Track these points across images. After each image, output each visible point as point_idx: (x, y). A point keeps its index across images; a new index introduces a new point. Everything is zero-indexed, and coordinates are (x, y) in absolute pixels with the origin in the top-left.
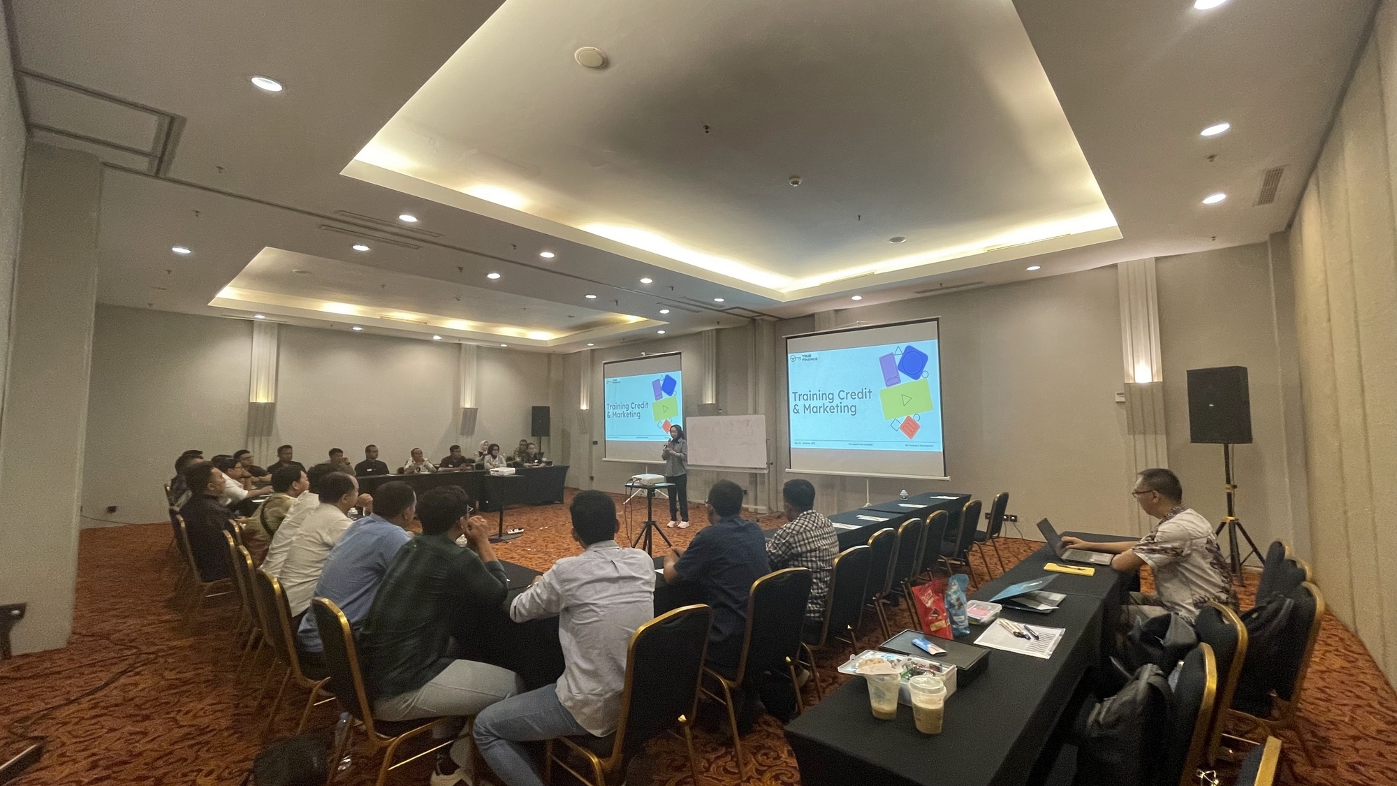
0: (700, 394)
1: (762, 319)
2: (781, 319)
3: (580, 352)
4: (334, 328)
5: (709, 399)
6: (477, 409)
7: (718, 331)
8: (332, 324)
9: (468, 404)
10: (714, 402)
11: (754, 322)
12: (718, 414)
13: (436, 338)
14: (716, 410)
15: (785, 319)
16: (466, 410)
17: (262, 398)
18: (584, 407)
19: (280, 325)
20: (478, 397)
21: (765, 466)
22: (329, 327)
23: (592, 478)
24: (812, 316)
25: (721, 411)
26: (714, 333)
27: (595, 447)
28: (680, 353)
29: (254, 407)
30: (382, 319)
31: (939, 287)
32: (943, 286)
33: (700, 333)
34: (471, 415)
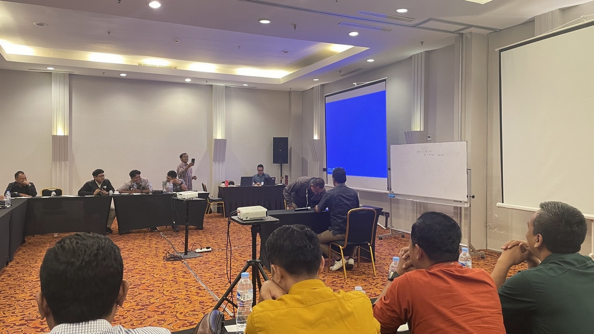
0: (409, 121)
1: (471, 33)
2: (495, 31)
3: (313, 88)
4: (105, 75)
5: (418, 126)
6: (226, 140)
7: (428, 53)
8: (104, 71)
9: (219, 135)
10: (422, 129)
11: (462, 37)
12: (427, 142)
13: (188, 80)
14: (425, 137)
15: (500, 30)
16: (216, 140)
17: (60, 131)
18: (316, 137)
19: (71, 75)
20: (227, 130)
21: (466, 199)
22: (101, 74)
24: (532, 21)
25: (429, 139)
26: (424, 56)
28: (385, 80)
29: (56, 138)
30: (140, 65)
33: (411, 57)
34: (220, 145)
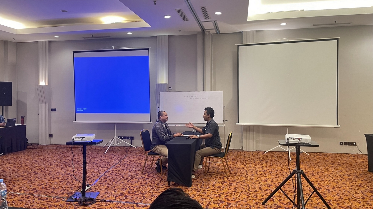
3: (38, 42)
5: (163, 79)
7: (169, 37)
10: (167, 82)
18: (43, 83)
21: (222, 122)
23: (51, 136)
24: (241, 33)
25: (170, 89)
26: (167, 38)
27: (53, 113)
28: (148, 49)
31: (334, 23)
32: (337, 22)
33: (156, 37)
